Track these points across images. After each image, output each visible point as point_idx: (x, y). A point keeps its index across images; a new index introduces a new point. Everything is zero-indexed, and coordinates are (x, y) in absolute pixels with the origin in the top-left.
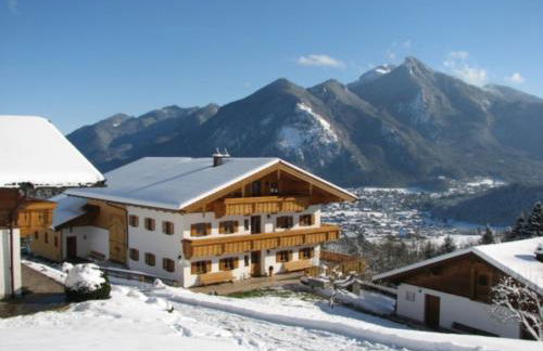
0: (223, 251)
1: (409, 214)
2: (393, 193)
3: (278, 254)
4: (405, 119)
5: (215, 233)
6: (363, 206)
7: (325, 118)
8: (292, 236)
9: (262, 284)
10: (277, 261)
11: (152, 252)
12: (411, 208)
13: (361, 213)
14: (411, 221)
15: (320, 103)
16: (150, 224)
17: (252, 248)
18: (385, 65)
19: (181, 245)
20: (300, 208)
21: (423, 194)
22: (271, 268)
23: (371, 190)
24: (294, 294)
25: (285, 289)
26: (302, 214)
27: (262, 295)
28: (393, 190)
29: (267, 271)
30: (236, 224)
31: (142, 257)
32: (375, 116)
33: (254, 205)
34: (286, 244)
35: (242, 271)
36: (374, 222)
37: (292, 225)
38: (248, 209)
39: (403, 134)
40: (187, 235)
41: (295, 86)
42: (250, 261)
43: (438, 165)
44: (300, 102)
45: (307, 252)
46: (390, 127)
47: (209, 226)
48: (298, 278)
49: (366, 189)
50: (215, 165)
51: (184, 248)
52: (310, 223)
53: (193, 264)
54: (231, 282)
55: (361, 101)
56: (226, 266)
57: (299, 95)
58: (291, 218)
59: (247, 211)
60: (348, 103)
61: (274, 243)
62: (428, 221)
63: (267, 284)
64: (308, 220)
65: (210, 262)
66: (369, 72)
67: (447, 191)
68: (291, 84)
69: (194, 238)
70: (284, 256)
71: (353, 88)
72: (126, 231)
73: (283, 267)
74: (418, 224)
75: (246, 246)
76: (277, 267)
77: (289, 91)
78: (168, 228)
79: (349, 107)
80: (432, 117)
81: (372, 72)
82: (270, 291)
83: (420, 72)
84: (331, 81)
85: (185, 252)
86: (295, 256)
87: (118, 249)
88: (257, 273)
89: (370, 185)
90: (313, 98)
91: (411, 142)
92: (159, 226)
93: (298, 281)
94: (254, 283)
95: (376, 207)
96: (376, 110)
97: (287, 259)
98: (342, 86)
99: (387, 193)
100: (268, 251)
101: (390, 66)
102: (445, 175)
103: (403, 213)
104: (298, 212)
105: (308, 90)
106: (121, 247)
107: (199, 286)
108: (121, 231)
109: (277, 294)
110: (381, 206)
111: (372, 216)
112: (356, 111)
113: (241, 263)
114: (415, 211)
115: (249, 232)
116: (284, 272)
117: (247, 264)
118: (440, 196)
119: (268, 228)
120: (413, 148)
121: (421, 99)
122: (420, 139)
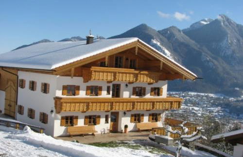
0: (88, 108)
1: (215, 109)
2: (206, 96)
3: (132, 116)
4: (216, 52)
5: (82, 94)
6: (188, 103)
7: (167, 49)
8: (144, 102)
9: (118, 138)
10: (131, 122)
11: (33, 108)
12: (217, 106)
13: (186, 107)
14: (216, 114)
15: (165, 40)
16: (33, 86)
17: (112, 108)
18: (206, 19)
19: (53, 101)
20: (152, 81)
21: (224, 98)
22: (126, 127)
23: (193, 93)
24: (143, 147)
25: (136, 143)
26: (153, 86)
27: (116, 146)
28: (207, 94)
29: (123, 128)
30: (100, 89)
31: (26, 112)
32: (198, 50)
33: (115, 74)
34: (139, 108)
35: (103, 127)
36: (194, 113)
37: (144, 95)
38: (110, 77)
39: (214, 61)
40: (59, 93)
41: (151, 29)
42: (109, 119)
43: (235, 81)
44: (153, 39)
45: (155, 117)
46: (207, 56)
47: (78, 88)
48: (147, 135)
49: (189, 93)
50: (88, 43)
51: (56, 104)
52: (158, 95)
53: (63, 118)
54: (93, 135)
55: (191, 40)
56: (90, 122)
57: (153, 35)
58: (144, 89)
59: (109, 79)
60: (182, 40)
61: (129, 106)
62: (227, 114)
63: (121, 138)
64: (157, 91)
65: (77, 118)
66: (196, 23)
67: (240, 97)
68: (149, 28)
69: (65, 96)
70: (137, 118)
71: (186, 32)
72: (17, 92)
73: (136, 126)
74: (221, 116)
75: (107, 107)
76: (131, 126)
77: (147, 32)
78: (45, 88)
79: (182, 43)
80: (234, 52)
81: (198, 23)
82: (124, 143)
83: (228, 24)
84: (173, 27)
85: (56, 107)
86: (146, 119)
87: (10, 106)
88: (115, 130)
89: (192, 91)
90: (161, 37)
91: (219, 66)
92: (39, 87)
93: (147, 138)
94: (112, 137)
95: (195, 104)
96: (199, 46)
97: (139, 121)
98: (179, 31)
99: (203, 96)
100: (125, 113)
101: (209, 20)
102: (239, 88)
103: (212, 108)
104: (150, 84)
105: (159, 31)
106: (13, 104)
107: (66, 136)
108: (13, 92)
109: (129, 146)
110: (198, 104)
111: (193, 109)
112: (187, 46)
113: (103, 120)
114: (219, 108)
115: (110, 96)
116: (137, 130)
117: (107, 121)
118: (235, 100)
119: (126, 94)
120: (220, 69)
121: (227, 41)
122: (225, 65)
